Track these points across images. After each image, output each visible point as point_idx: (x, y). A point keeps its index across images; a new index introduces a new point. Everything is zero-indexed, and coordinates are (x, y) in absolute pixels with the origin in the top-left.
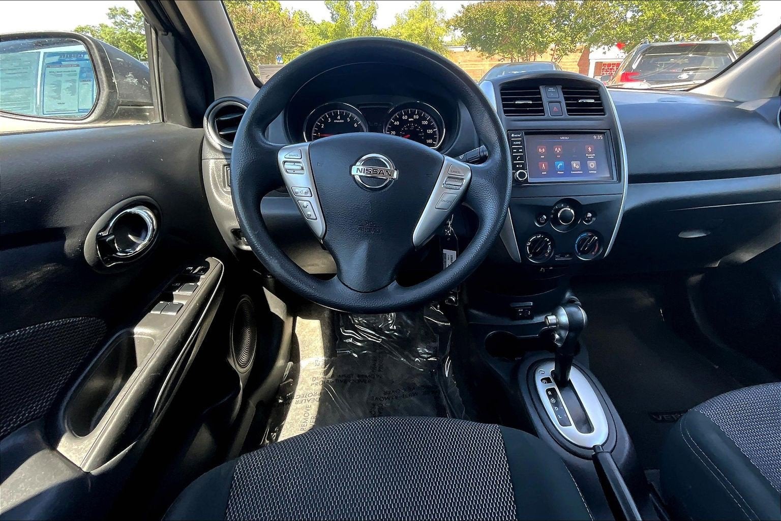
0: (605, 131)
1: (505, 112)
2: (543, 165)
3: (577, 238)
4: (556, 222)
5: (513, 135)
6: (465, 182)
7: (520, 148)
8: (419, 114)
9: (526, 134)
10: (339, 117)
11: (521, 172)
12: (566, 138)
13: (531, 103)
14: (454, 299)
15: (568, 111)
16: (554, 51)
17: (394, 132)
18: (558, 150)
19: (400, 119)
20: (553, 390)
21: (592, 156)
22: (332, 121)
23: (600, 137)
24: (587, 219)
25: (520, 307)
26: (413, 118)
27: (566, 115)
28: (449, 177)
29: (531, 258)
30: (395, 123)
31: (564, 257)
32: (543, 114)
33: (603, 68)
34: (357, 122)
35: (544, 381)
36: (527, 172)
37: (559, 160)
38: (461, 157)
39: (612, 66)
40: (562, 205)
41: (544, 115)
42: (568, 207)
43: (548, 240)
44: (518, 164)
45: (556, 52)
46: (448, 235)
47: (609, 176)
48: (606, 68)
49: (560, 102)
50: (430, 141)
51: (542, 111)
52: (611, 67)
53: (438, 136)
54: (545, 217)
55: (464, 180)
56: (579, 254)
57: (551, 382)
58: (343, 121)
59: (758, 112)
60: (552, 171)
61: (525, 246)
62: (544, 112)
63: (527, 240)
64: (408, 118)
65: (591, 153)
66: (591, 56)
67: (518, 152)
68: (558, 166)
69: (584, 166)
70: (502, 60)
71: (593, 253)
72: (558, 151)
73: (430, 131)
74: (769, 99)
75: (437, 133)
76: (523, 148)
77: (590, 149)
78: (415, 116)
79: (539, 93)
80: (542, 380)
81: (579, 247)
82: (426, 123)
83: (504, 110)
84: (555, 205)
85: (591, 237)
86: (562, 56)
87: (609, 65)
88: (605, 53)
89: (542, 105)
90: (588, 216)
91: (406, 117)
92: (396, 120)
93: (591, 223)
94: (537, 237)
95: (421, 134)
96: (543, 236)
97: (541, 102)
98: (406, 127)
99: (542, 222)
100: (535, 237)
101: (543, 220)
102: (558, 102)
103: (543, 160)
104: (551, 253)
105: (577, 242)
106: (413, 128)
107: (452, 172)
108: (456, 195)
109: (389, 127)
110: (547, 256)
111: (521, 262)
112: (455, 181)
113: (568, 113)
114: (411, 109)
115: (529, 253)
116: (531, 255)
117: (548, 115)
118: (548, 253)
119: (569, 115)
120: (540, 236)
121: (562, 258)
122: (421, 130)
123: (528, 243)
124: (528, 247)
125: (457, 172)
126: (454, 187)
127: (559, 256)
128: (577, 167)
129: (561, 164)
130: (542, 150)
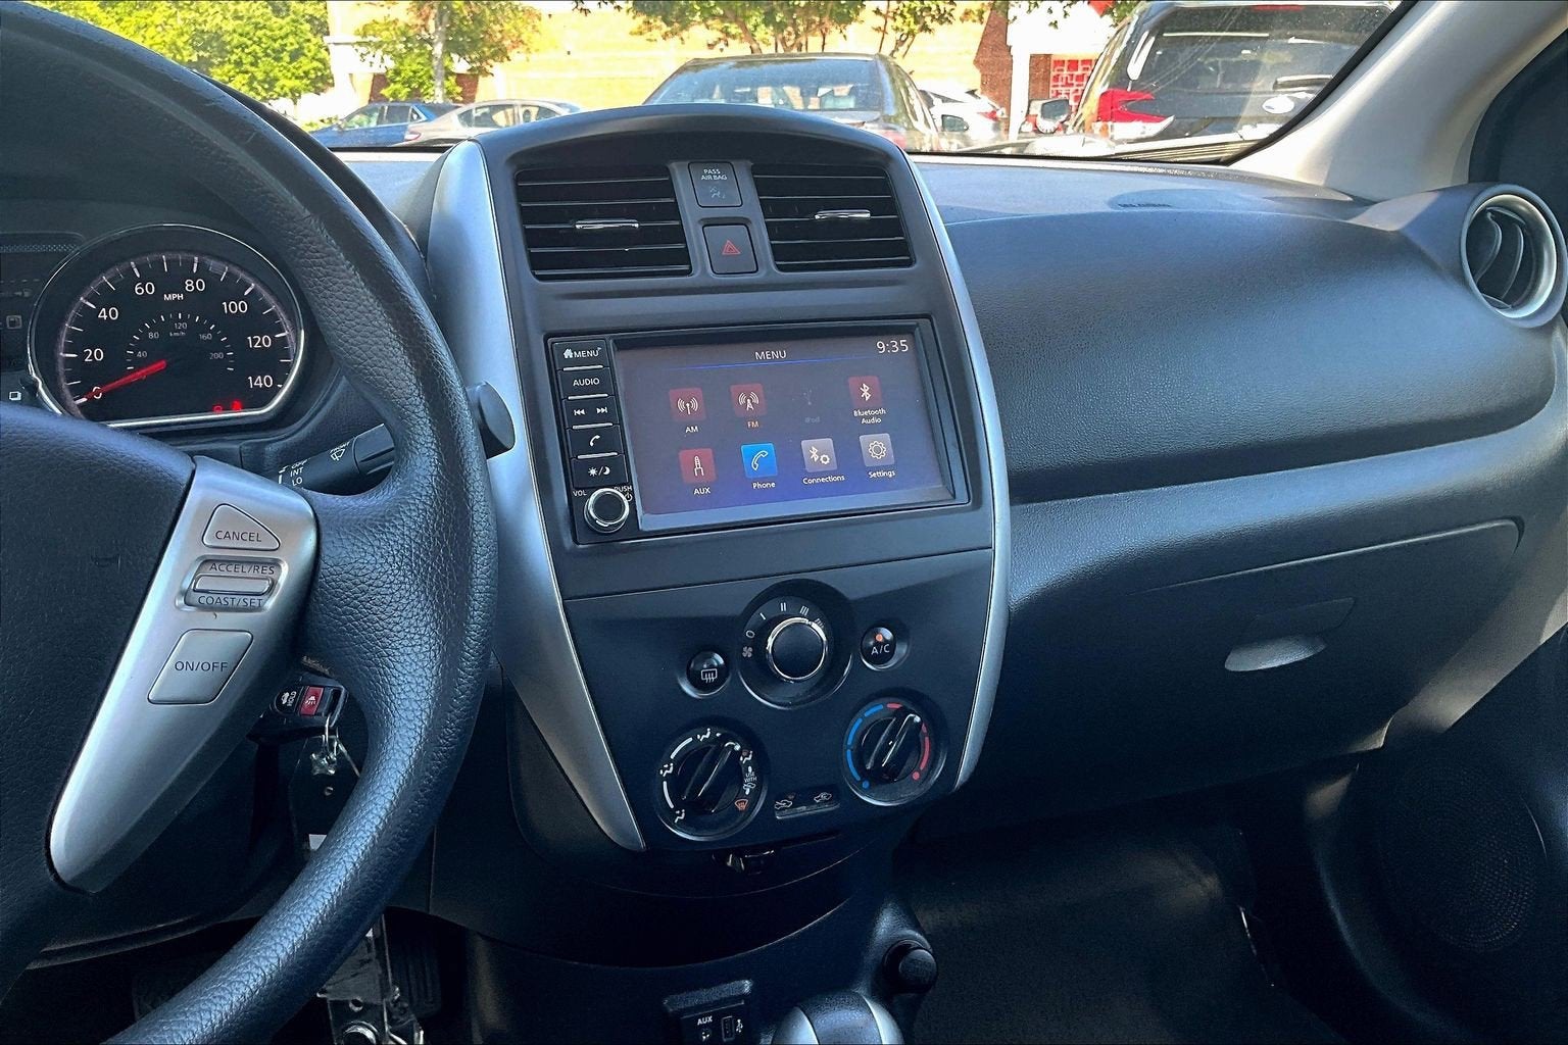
0: (912, 322)
1: (536, 263)
2: (697, 459)
3: (847, 725)
4: (761, 671)
5: (568, 354)
6: (286, 575)
7: (601, 403)
8: (205, 272)
9: (623, 345)
11: (603, 497)
12: (777, 355)
13: (636, 225)
14: (369, 1035)
15: (777, 253)
16: (886, 17)
17: (97, 354)
18: (749, 401)
19: (121, 297)
21: (874, 416)
23: (901, 345)
24: (875, 651)
25: (702, 1009)
26: (181, 290)
27: (769, 270)
28: (206, 561)
29: (682, 825)
30: (103, 315)
31: (808, 802)
32: (685, 267)
33: (1053, 74)
36: (629, 493)
37: (756, 437)
38: (337, 453)
39: (1080, 67)
40: (778, 609)
41: (688, 273)
42: (804, 610)
43: (738, 748)
44: (597, 463)
45: (890, 22)
46: (325, 777)
47: (939, 487)
48: (1065, 73)
50: (264, 381)
51: (684, 257)
52: (1079, 72)
53: (292, 361)
54: (718, 660)
55: (285, 569)
56: (866, 785)
59: (1410, 235)
60: (732, 481)
61: (656, 780)
62: (688, 262)
63: (661, 755)
64: (160, 293)
65: (871, 405)
66: (1014, 36)
67: (592, 417)
68: (755, 461)
69: (848, 455)
70: (721, 45)
71: (916, 776)
72: (749, 405)
73: (263, 341)
74: (1431, 198)
75: (291, 347)
76: (613, 402)
77: (865, 389)
78: (189, 284)
79: (669, 189)
81: (860, 759)
82: (240, 307)
83: (531, 256)
84: (755, 608)
85: (901, 714)
86: (911, 33)
87: (1073, 64)
88: (1055, 24)
89: (679, 234)
90: (879, 638)
91: (150, 289)
92: (105, 299)
93: (892, 663)
94: (695, 738)
95: (219, 355)
96: (718, 735)
97: (677, 223)
98: (152, 330)
99: (710, 678)
100: (691, 739)
101: (711, 672)
102: (740, 222)
103: (692, 442)
104: (755, 794)
105: (849, 743)
106: (182, 330)
107: (221, 535)
108: (247, 636)
109: (72, 335)
110: (742, 807)
111: (643, 845)
112: (240, 574)
113: (776, 260)
114: (173, 256)
115: (672, 806)
116: (678, 812)
117: (702, 269)
118: (747, 797)
119: (780, 268)
120: (709, 733)
121: (804, 808)
122: (217, 338)
123: (666, 766)
124: (665, 783)
125: (246, 537)
126: (239, 601)
127: (788, 804)
128: (825, 459)
129: (764, 454)
130: (688, 405)
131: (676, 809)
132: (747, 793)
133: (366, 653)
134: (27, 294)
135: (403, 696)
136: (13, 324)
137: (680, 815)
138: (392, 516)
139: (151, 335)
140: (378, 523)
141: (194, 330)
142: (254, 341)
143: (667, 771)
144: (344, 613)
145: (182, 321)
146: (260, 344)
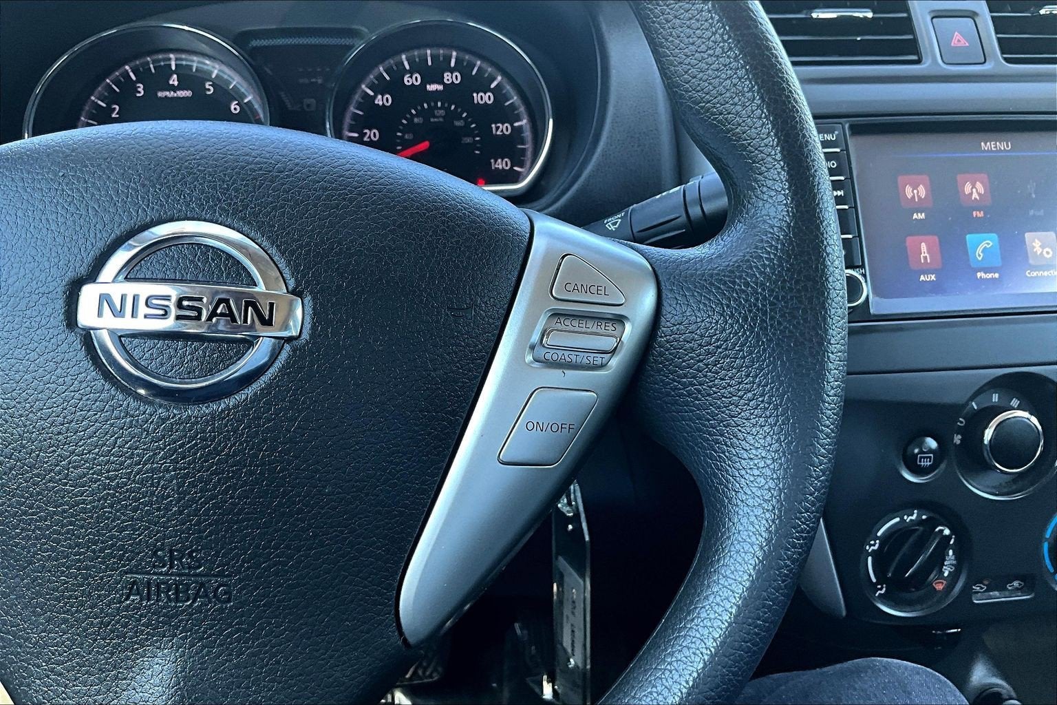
2: (924, 246)
4: (975, 462)
6: (631, 333)
8: (461, 67)
9: (857, 130)
10: (174, 81)
12: (1002, 146)
13: (870, 15)
15: (1005, 46)
17: (373, 134)
18: (974, 190)
19: (394, 86)
22: (150, 92)
26: (441, 82)
27: (997, 62)
28: (556, 315)
29: (884, 598)
30: (379, 101)
31: (1002, 588)
32: (914, 58)
34: (239, 97)
36: (864, 275)
37: (981, 227)
38: (612, 223)
40: (995, 398)
41: (918, 62)
42: (1015, 402)
43: (947, 532)
49: (972, 15)
50: (501, 164)
51: (913, 47)
53: (529, 146)
54: (932, 443)
55: (628, 327)
58: (188, 93)
60: (956, 268)
61: (860, 554)
62: (917, 51)
63: (869, 533)
64: (424, 84)
68: (979, 251)
72: (975, 196)
73: (503, 129)
75: (528, 134)
76: (848, 186)
78: (448, 78)
81: (1055, 551)
82: (485, 98)
84: (972, 398)
89: (907, 25)
91: (416, 80)
92: (381, 87)
94: (902, 519)
95: (468, 140)
96: (924, 517)
97: (905, 15)
98: (417, 115)
99: (926, 463)
100: (897, 520)
101: (927, 457)
102: (966, 14)
103: (921, 229)
104: (954, 576)
105: (1048, 536)
106: (441, 116)
107: (570, 287)
108: (594, 396)
109: (355, 116)
110: (939, 587)
111: (844, 613)
112: (584, 330)
113: (1003, 53)
114: (435, 51)
115: (874, 580)
116: (879, 587)
117: (932, 60)
118: (945, 579)
119: (1006, 60)
120: (915, 516)
121: (997, 593)
122: (467, 125)
123: (872, 542)
124: (870, 559)
125: (594, 290)
126: (583, 358)
127: (982, 588)
128: (1048, 253)
129: (988, 244)
130: (915, 191)
131: (877, 583)
132: (946, 574)
133: (709, 420)
134: (320, 81)
135: (756, 472)
136: (308, 106)
137: (881, 589)
138: (743, 271)
139: (416, 120)
140: (727, 279)
141: (451, 116)
142: (497, 128)
143: (872, 548)
144: (685, 376)
145: (440, 108)
146: (502, 131)
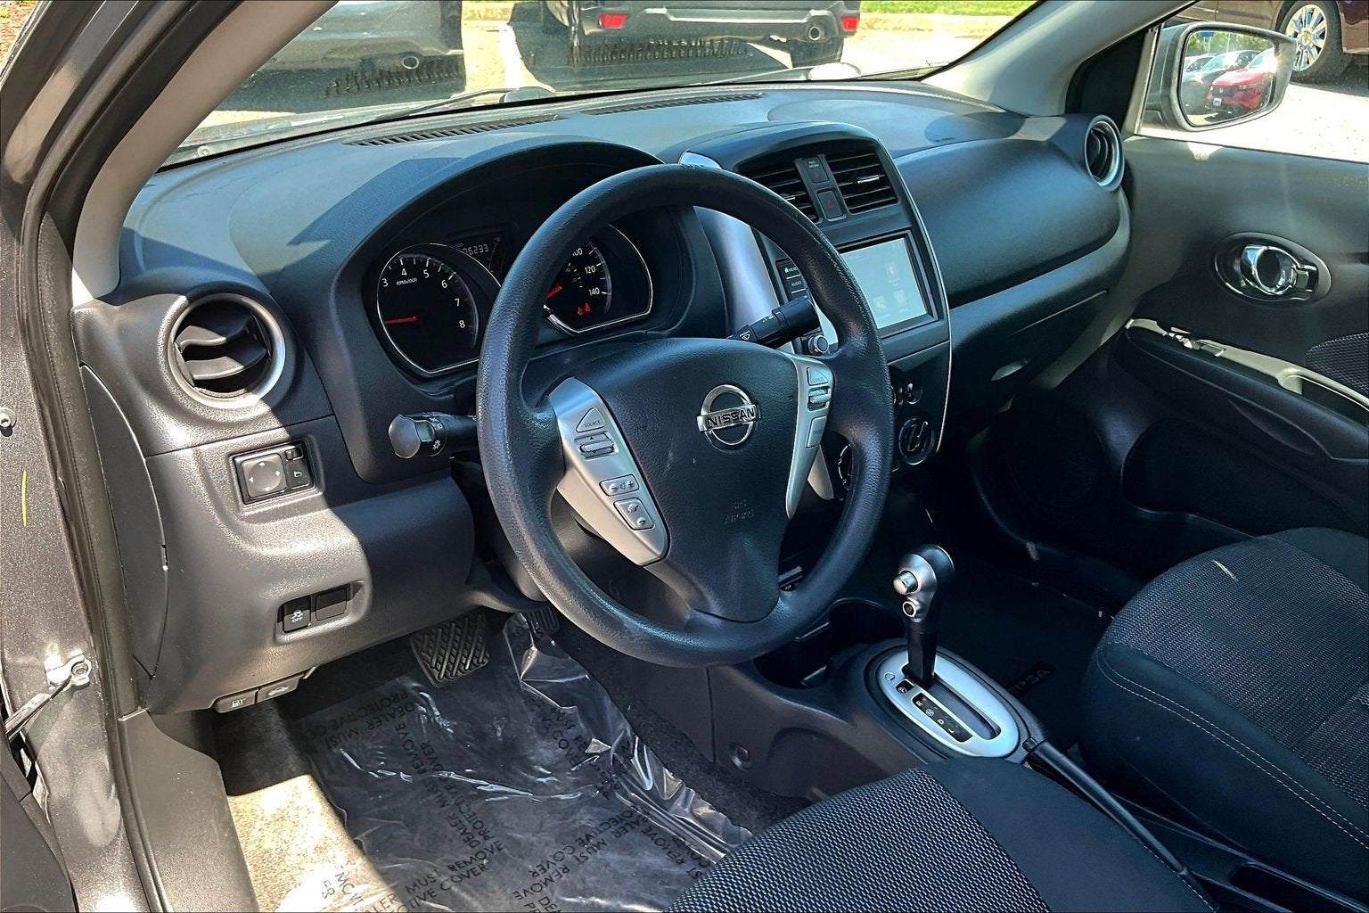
0: (904, 232)
5: (786, 270)
10: (404, 273)
15: (849, 203)
20: (920, 697)
21: (896, 282)
22: (392, 283)
24: (910, 396)
32: (815, 217)
34: (444, 275)
35: (902, 689)
41: (817, 220)
47: (925, 313)
49: (832, 188)
55: (830, 389)
57: (912, 687)
58: (415, 280)
65: (894, 276)
71: (923, 449)
73: (591, 270)
77: (891, 268)
79: (796, 174)
80: (897, 688)
81: (904, 446)
85: (919, 423)
89: (808, 200)
90: (909, 389)
97: (806, 193)
112: (819, 393)
113: (848, 207)
117: (823, 217)
119: (851, 211)
